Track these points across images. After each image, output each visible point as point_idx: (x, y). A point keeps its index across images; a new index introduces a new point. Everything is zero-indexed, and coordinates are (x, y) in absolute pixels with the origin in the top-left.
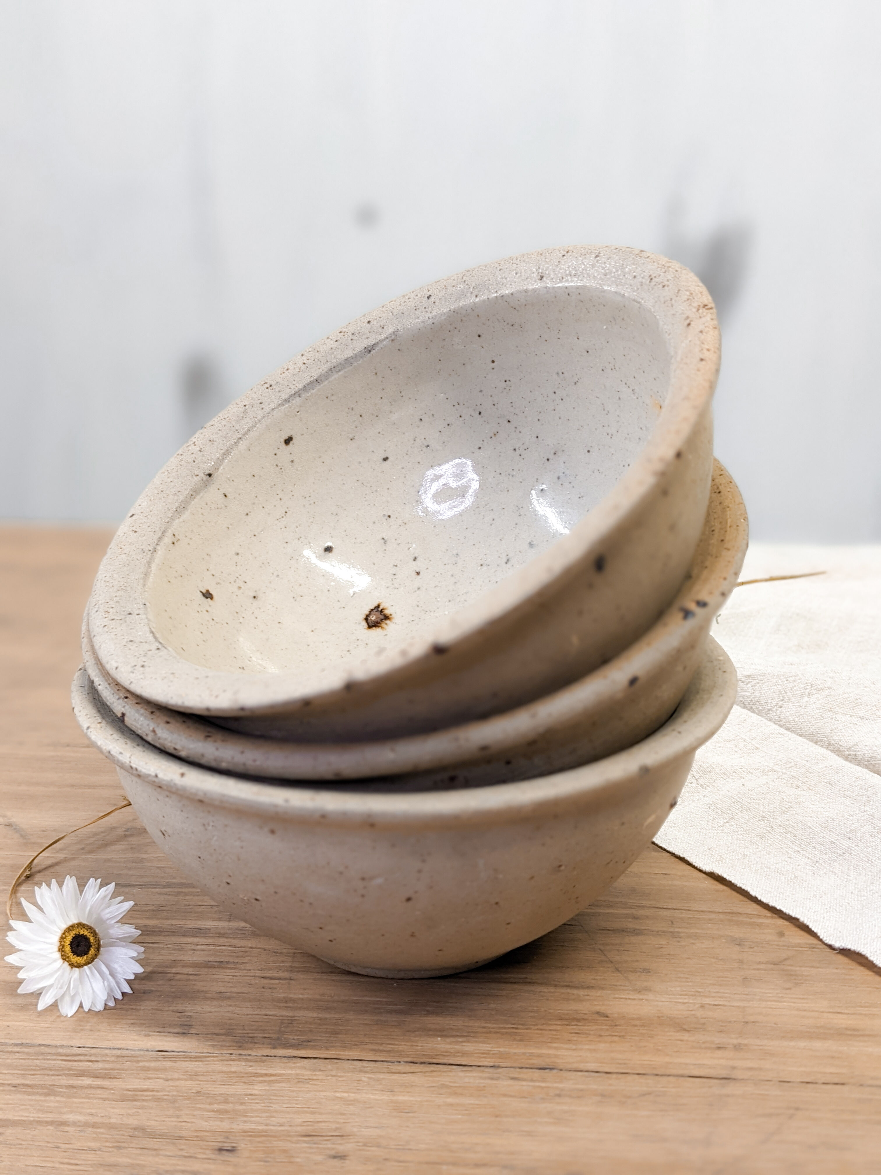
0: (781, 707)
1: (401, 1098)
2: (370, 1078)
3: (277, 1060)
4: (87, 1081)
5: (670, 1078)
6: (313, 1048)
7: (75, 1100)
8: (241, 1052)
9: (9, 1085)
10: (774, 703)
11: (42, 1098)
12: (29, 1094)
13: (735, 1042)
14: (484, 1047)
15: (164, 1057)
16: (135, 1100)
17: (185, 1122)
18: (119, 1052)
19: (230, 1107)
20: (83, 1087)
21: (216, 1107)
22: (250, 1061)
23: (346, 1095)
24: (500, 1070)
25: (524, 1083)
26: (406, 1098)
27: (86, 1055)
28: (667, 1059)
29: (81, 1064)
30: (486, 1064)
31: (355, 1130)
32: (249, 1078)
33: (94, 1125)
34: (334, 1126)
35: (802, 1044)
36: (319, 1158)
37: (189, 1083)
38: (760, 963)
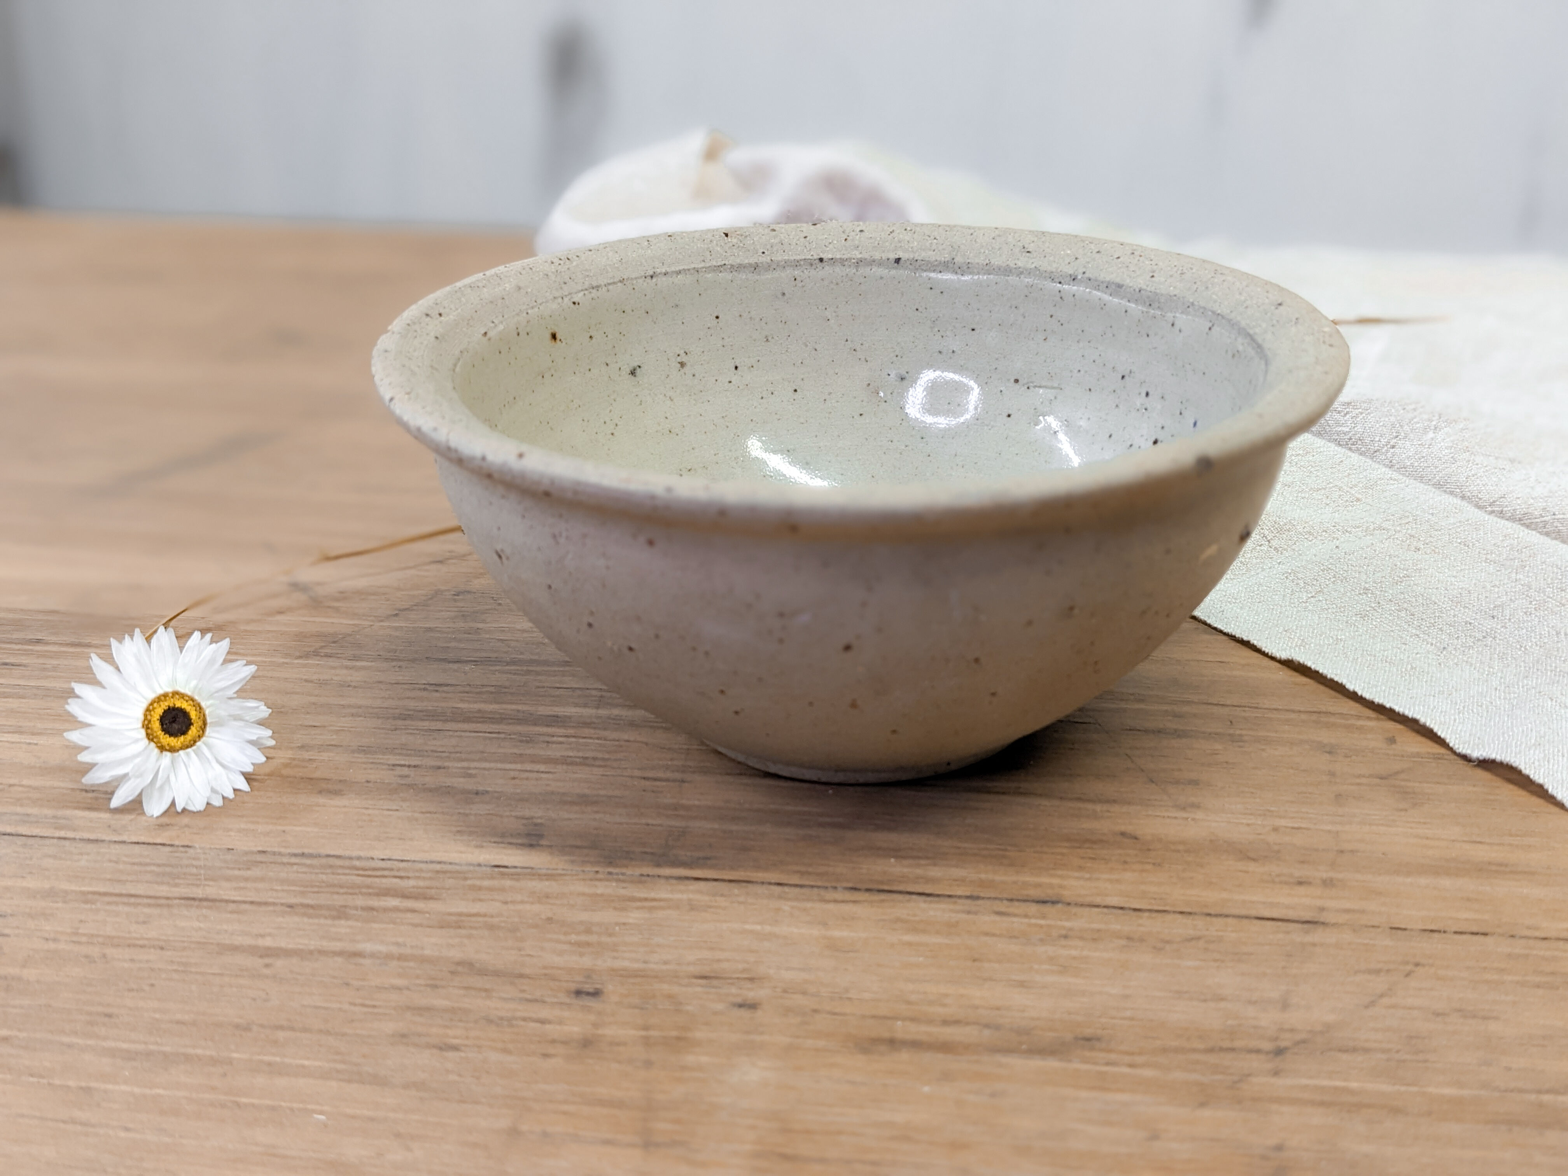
0: (1393, 447)
1: (837, 933)
2: (792, 907)
3: (662, 881)
4: (393, 902)
5: (1230, 920)
6: (713, 867)
7: (376, 925)
8: (611, 870)
9: (282, 904)
10: (1383, 441)
11: (329, 922)
12: (310, 916)
13: (1325, 875)
14: (958, 872)
15: (503, 874)
16: (460, 928)
17: (530, 956)
18: (438, 867)
19: (593, 938)
20: (386, 910)
21: (574, 938)
22: (624, 881)
23: (758, 927)
24: (980, 902)
25: (1015, 919)
26: (845, 934)
27: (392, 870)
28: (1224, 895)
29: (384, 880)
30: (959, 893)
31: (772, 972)
32: (623, 903)
33: (401, 958)
34: (740, 966)
35: (1423, 881)
36: (720, 1007)
37: (537, 908)
38: (1359, 776)
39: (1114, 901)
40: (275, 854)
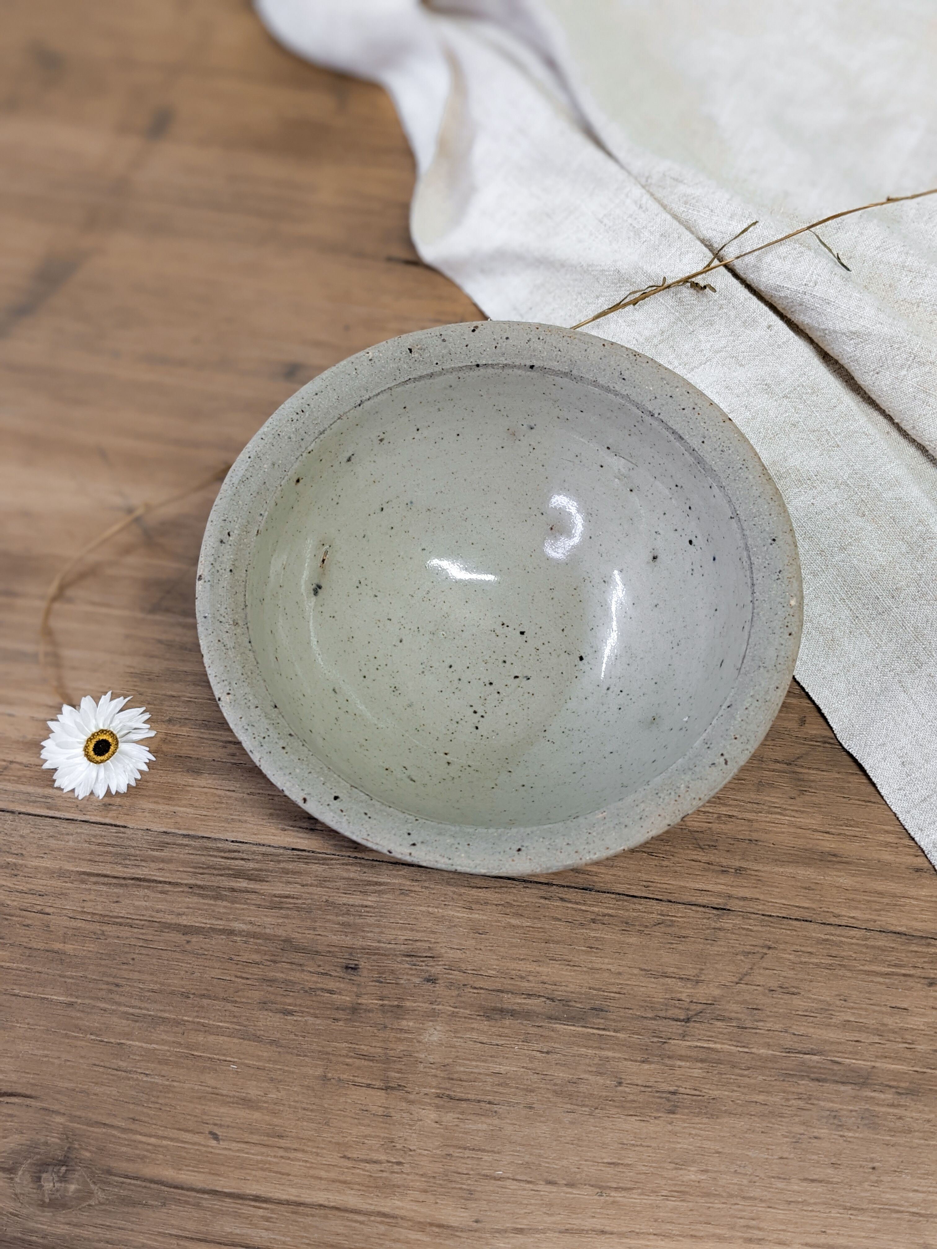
1: (477, 917)
3: (384, 866)
4: (243, 884)
5: (679, 906)
7: (238, 906)
9: (186, 885)
11: (212, 902)
12: (202, 896)
13: (737, 864)
15: (300, 858)
16: (281, 908)
17: (319, 935)
19: (351, 919)
20: (240, 891)
21: (341, 919)
22: (364, 865)
23: (436, 911)
26: (481, 917)
27: (239, 852)
28: (681, 883)
29: (237, 862)
31: (443, 951)
32: (364, 887)
33: (255, 936)
34: (427, 945)
36: (417, 980)
37: (320, 891)
38: (777, 761)
40: (174, 834)
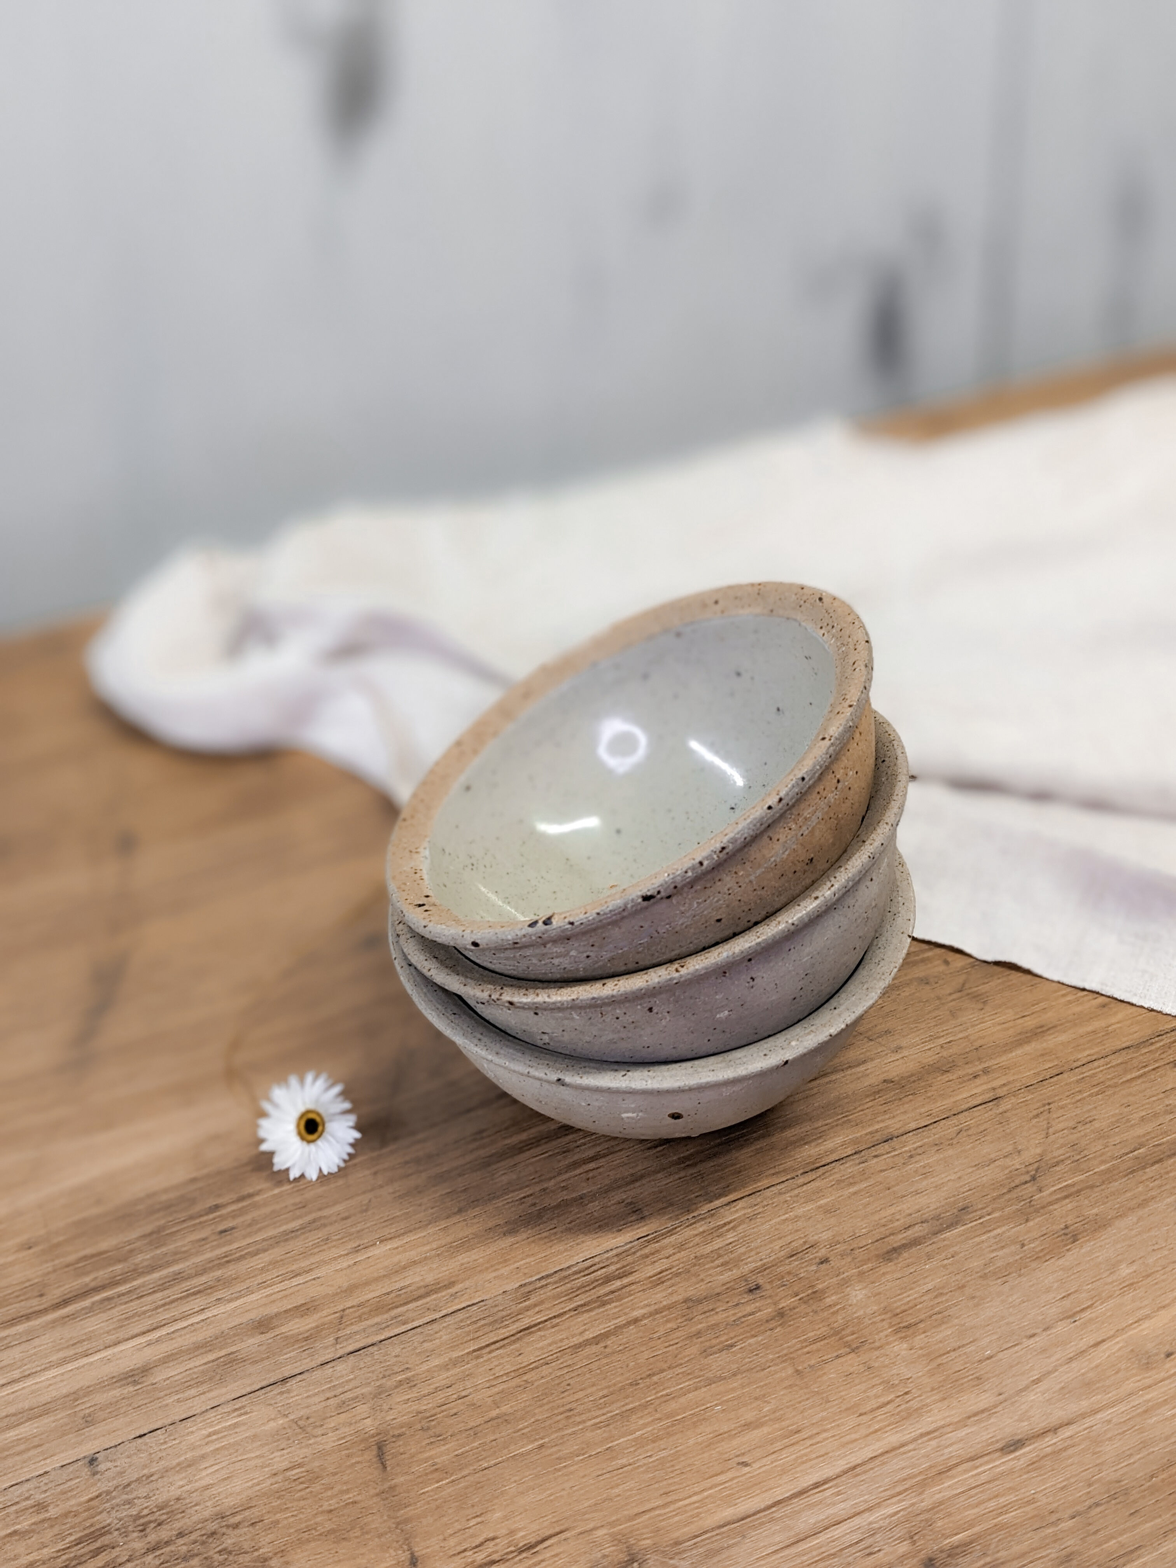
1: (821, 1202)
2: (791, 1196)
3: (721, 1210)
4: (618, 1284)
5: (964, 1113)
6: (735, 1190)
7: (626, 1300)
8: (692, 1214)
9: (570, 1310)
11: (601, 1310)
13: (980, 1067)
14: (839, 1140)
15: (648, 1242)
16: (663, 1282)
17: (710, 1282)
18: (615, 1252)
19: (726, 1258)
20: (620, 1289)
21: (717, 1262)
22: (704, 1219)
23: (787, 1215)
24: (863, 1153)
25: (884, 1157)
26: (825, 1201)
27: (595, 1265)
28: (953, 1100)
29: (601, 1273)
30: (849, 1153)
31: (816, 1237)
32: (717, 1232)
33: (657, 1312)
34: (801, 1242)
35: (1019, 1051)
36: (814, 1268)
37: (683, 1253)
38: (950, 994)
39: (913, 1125)
40: (530, 1283)
